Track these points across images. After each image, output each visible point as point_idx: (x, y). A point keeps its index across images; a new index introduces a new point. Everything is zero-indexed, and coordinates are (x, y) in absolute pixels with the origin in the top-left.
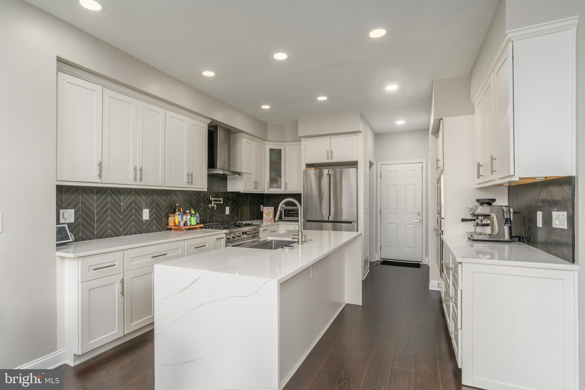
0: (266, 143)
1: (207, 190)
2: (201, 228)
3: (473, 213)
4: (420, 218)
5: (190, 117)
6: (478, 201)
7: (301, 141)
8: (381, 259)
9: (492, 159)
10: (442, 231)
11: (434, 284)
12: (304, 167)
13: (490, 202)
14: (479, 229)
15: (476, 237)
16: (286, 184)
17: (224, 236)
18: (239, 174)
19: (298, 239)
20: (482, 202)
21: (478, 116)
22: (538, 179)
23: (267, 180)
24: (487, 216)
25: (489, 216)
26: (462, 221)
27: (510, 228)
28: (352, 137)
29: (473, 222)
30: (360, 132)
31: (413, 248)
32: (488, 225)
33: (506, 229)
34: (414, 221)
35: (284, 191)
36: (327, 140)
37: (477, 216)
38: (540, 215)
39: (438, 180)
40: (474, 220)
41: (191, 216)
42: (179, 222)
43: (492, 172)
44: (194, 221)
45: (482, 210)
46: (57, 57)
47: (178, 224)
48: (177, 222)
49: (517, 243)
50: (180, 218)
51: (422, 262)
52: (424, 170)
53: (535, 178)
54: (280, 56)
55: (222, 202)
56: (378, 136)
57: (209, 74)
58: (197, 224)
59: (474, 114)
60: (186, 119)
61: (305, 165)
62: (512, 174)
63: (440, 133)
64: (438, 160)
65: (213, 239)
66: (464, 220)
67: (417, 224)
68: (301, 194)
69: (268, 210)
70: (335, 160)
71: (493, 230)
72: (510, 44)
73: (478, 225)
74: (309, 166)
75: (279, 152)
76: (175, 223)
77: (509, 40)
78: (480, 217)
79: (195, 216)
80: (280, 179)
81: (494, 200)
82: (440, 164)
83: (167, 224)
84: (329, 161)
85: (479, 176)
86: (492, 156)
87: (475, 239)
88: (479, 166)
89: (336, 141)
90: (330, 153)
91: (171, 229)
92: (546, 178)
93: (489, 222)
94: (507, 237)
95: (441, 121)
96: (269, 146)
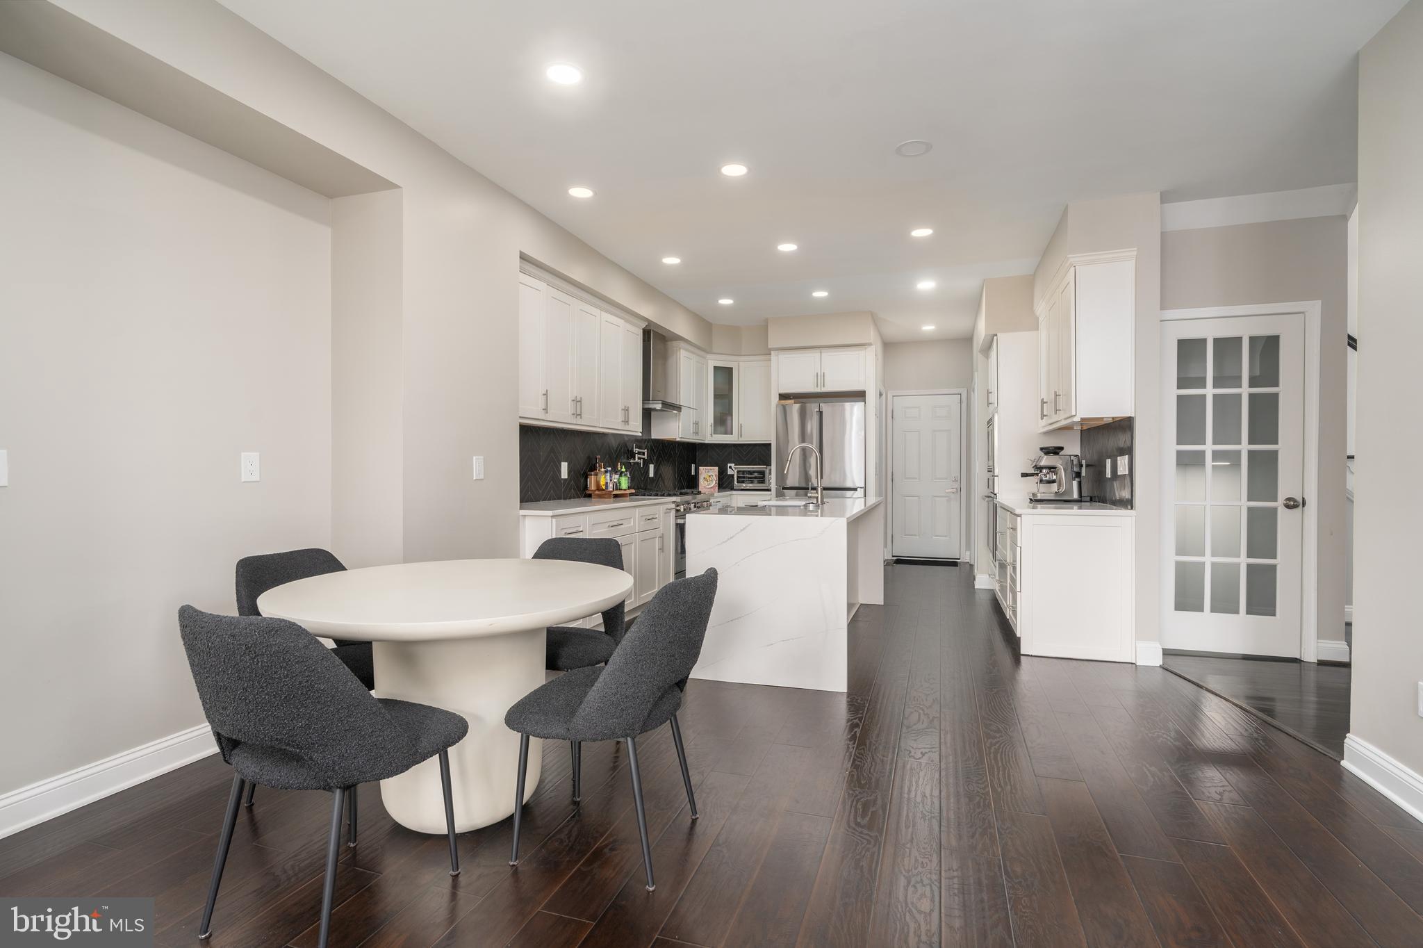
0: (709, 356)
1: (641, 435)
2: (631, 494)
3: (1035, 466)
4: (957, 485)
5: (627, 321)
6: (1041, 449)
7: (770, 354)
8: (893, 556)
9: (1056, 395)
10: (996, 494)
11: (983, 581)
12: (775, 399)
13: (1056, 451)
14: (1043, 487)
15: (1039, 497)
16: (740, 427)
17: (673, 506)
18: (678, 408)
19: (817, 498)
20: (1047, 451)
21: (1043, 333)
22: (1105, 420)
23: (711, 420)
24: (1052, 469)
25: (1055, 468)
26: (1022, 476)
27: (1080, 484)
28: (857, 352)
29: (1035, 477)
30: (870, 344)
31: (946, 536)
32: (1054, 481)
33: (1075, 484)
34: (947, 491)
35: (737, 439)
36: (815, 355)
37: (1040, 469)
38: (1109, 462)
39: (989, 422)
40: (1037, 474)
41: (621, 475)
42: (607, 483)
43: (1056, 410)
44: (625, 482)
45: (1046, 461)
46: (520, 252)
47: (604, 487)
48: (602, 483)
49: (1088, 504)
50: (608, 478)
51: (959, 559)
52: (964, 405)
53: (1102, 419)
54: (788, 247)
55: (646, 456)
56: (890, 347)
57: (671, 261)
58: (629, 488)
59: (1038, 330)
60: (620, 322)
61: (778, 396)
62: (1074, 413)
63: (993, 353)
64: (989, 393)
65: (662, 509)
66: (1024, 475)
67: (952, 496)
68: (770, 444)
69: (708, 472)
70: (829, 388)
71: (1060, 485)
72: (1073, 269)
73: (1041, 481)
74: (783, 397)
75: (728, 372)
76: (598, 484)
77: (1071, 265)
78: (1044, 470)
79: (626, 475)
80: (729, 418)
81: (1062, 448)
82: (993, 398)
83: (586, 487)
84: (818, 390)
85: (1043, 416)
86: (1055, 392)
87: (1039, 498)
88: (1043, 402)
89: (830, 358)
90: (821, 377)
91: (590, 496)
92: (1113, 418)
93: (1054, 477)
94: (1076, 496)
95: (995, 337)
96: (714, 361)
